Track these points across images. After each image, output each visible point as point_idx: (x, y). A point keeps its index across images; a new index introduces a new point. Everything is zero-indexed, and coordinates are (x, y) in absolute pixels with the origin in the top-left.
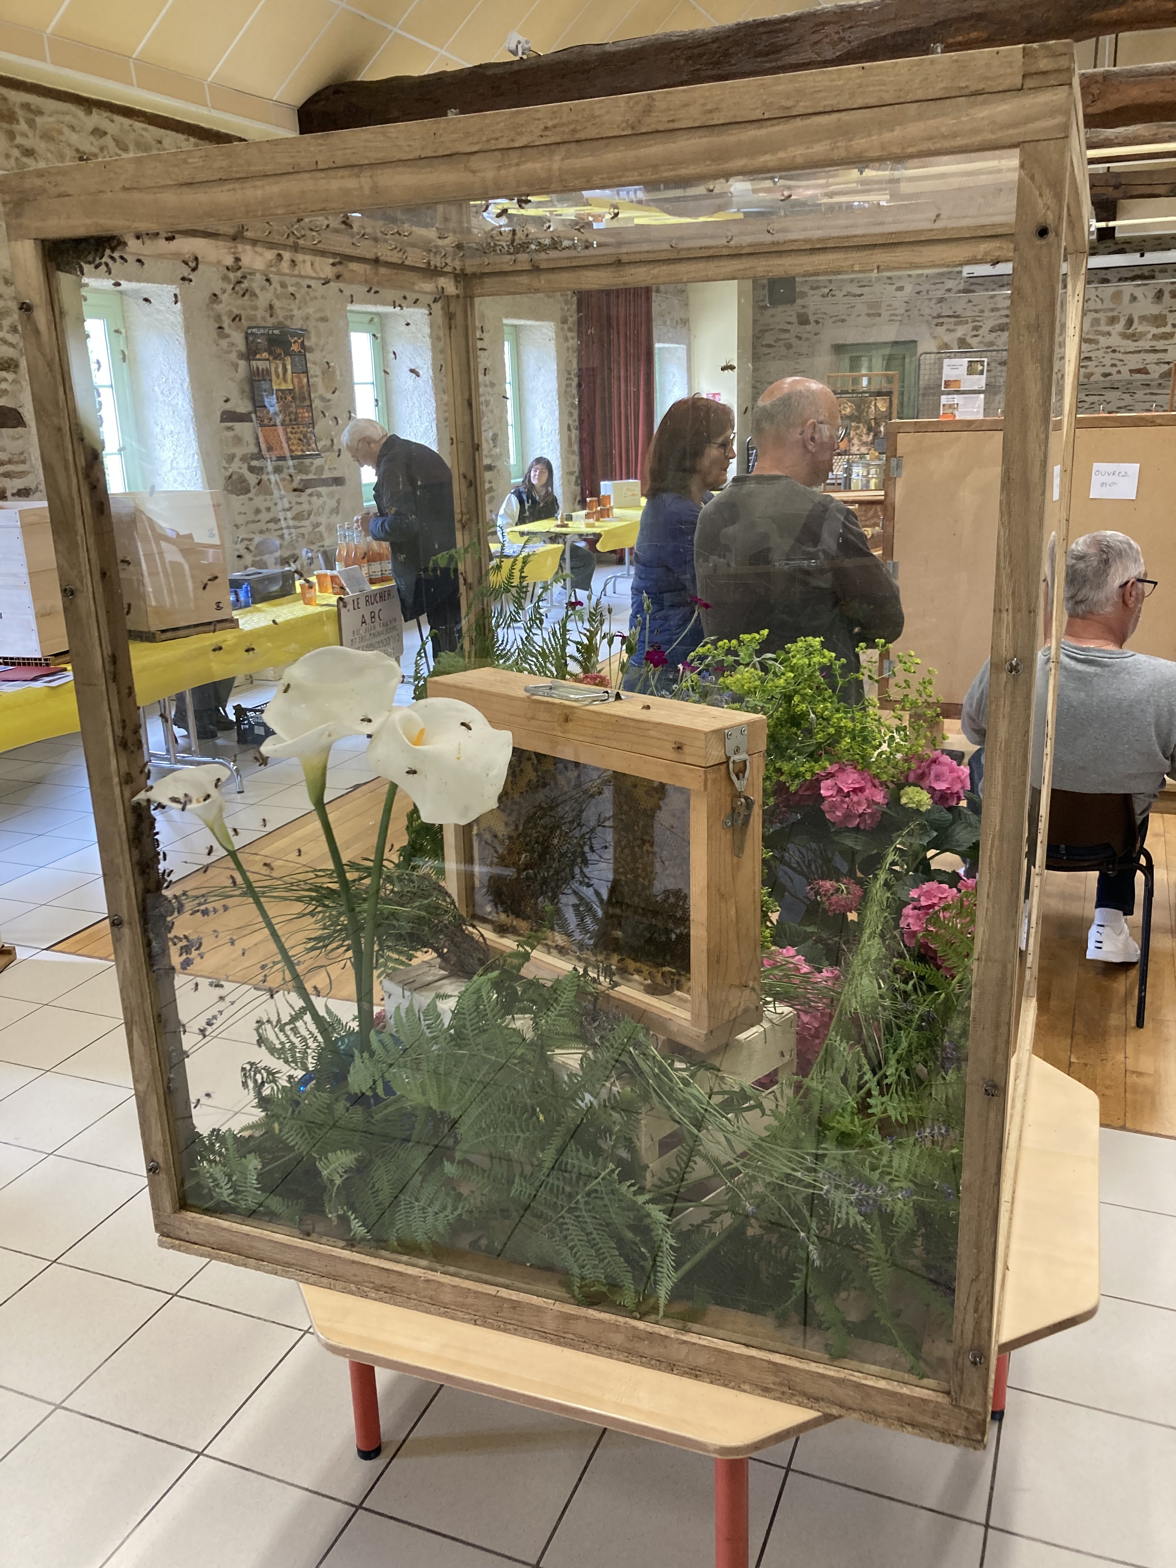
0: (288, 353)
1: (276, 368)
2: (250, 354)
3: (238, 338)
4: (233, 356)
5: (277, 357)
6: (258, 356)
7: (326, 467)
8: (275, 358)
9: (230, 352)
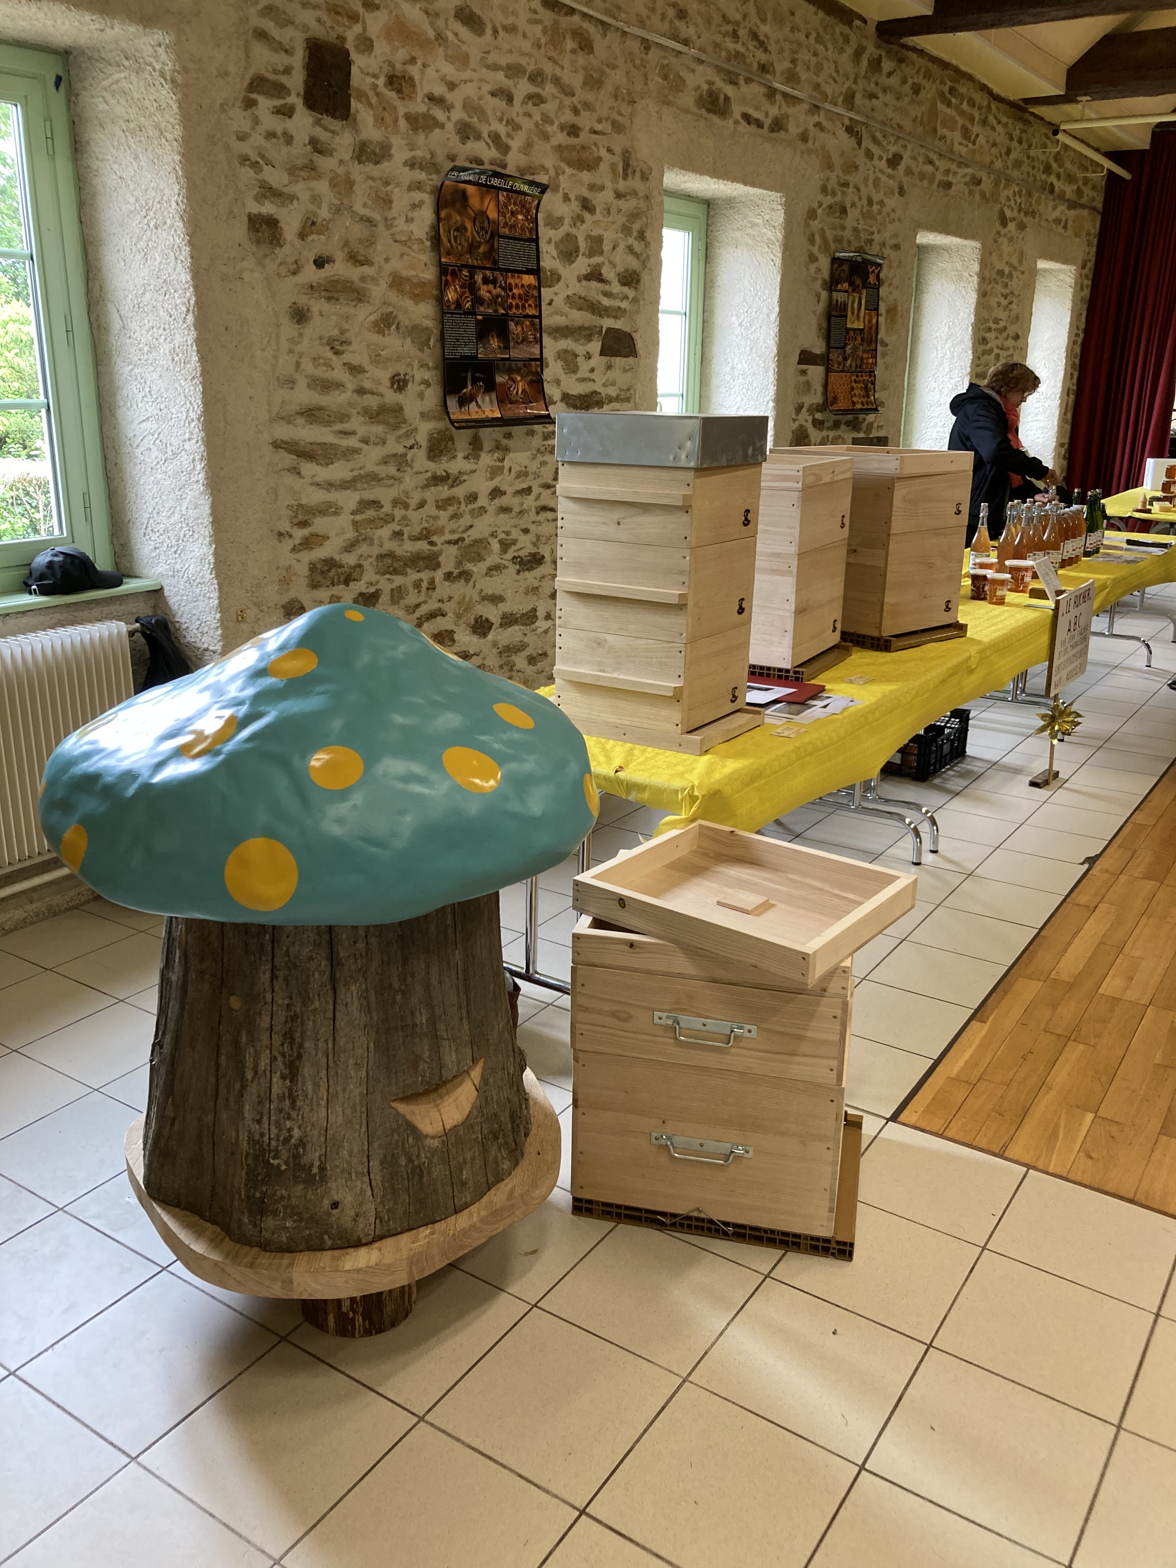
0: (865, 286)
1: (853, 302)
2: (832, 285)
3: (824, 263)
4: (819, 283)
5: (855, 288)
6: (839, 287)
7: (875, 425)
8: (853, 291)
9: (816, 279)
